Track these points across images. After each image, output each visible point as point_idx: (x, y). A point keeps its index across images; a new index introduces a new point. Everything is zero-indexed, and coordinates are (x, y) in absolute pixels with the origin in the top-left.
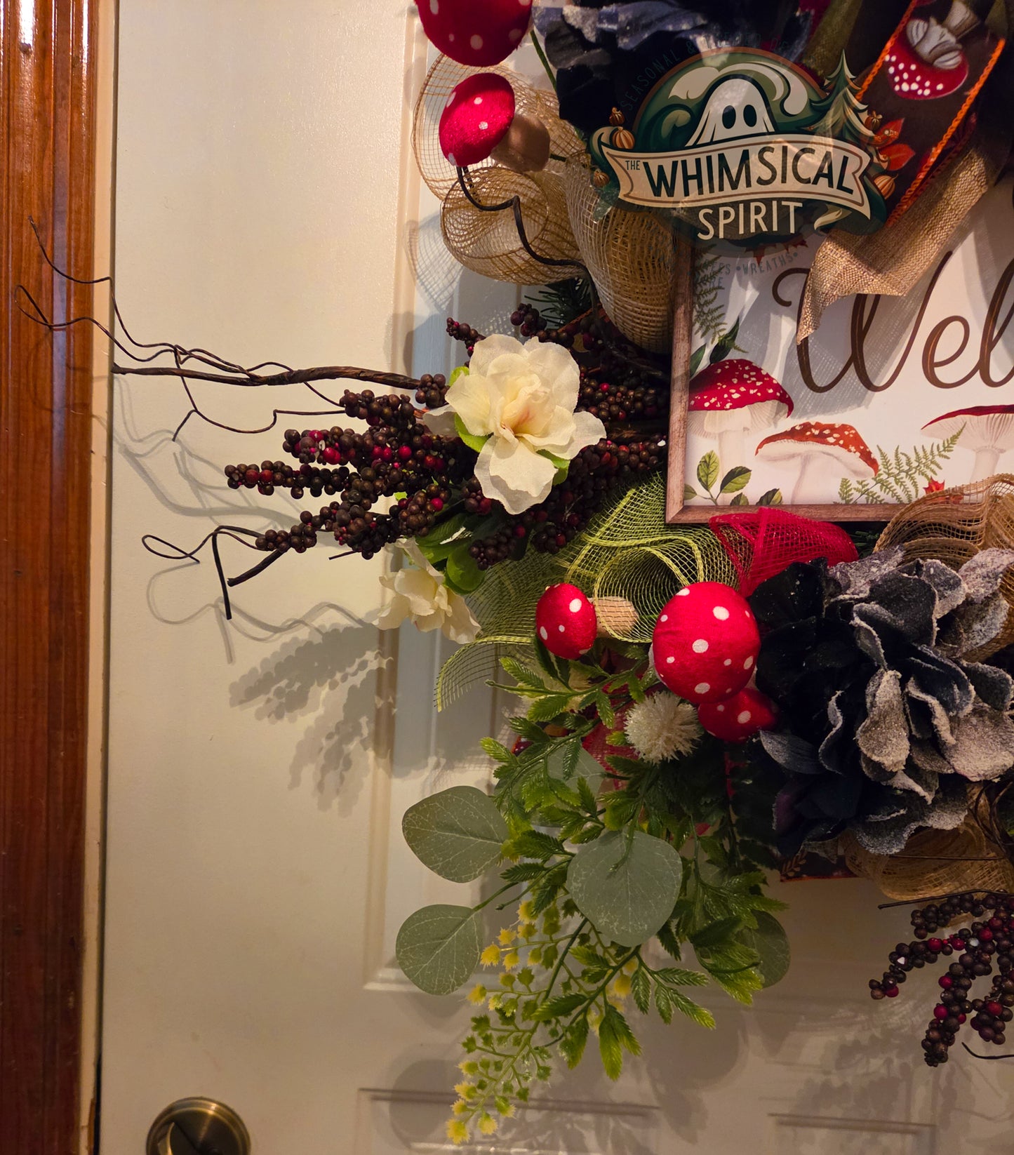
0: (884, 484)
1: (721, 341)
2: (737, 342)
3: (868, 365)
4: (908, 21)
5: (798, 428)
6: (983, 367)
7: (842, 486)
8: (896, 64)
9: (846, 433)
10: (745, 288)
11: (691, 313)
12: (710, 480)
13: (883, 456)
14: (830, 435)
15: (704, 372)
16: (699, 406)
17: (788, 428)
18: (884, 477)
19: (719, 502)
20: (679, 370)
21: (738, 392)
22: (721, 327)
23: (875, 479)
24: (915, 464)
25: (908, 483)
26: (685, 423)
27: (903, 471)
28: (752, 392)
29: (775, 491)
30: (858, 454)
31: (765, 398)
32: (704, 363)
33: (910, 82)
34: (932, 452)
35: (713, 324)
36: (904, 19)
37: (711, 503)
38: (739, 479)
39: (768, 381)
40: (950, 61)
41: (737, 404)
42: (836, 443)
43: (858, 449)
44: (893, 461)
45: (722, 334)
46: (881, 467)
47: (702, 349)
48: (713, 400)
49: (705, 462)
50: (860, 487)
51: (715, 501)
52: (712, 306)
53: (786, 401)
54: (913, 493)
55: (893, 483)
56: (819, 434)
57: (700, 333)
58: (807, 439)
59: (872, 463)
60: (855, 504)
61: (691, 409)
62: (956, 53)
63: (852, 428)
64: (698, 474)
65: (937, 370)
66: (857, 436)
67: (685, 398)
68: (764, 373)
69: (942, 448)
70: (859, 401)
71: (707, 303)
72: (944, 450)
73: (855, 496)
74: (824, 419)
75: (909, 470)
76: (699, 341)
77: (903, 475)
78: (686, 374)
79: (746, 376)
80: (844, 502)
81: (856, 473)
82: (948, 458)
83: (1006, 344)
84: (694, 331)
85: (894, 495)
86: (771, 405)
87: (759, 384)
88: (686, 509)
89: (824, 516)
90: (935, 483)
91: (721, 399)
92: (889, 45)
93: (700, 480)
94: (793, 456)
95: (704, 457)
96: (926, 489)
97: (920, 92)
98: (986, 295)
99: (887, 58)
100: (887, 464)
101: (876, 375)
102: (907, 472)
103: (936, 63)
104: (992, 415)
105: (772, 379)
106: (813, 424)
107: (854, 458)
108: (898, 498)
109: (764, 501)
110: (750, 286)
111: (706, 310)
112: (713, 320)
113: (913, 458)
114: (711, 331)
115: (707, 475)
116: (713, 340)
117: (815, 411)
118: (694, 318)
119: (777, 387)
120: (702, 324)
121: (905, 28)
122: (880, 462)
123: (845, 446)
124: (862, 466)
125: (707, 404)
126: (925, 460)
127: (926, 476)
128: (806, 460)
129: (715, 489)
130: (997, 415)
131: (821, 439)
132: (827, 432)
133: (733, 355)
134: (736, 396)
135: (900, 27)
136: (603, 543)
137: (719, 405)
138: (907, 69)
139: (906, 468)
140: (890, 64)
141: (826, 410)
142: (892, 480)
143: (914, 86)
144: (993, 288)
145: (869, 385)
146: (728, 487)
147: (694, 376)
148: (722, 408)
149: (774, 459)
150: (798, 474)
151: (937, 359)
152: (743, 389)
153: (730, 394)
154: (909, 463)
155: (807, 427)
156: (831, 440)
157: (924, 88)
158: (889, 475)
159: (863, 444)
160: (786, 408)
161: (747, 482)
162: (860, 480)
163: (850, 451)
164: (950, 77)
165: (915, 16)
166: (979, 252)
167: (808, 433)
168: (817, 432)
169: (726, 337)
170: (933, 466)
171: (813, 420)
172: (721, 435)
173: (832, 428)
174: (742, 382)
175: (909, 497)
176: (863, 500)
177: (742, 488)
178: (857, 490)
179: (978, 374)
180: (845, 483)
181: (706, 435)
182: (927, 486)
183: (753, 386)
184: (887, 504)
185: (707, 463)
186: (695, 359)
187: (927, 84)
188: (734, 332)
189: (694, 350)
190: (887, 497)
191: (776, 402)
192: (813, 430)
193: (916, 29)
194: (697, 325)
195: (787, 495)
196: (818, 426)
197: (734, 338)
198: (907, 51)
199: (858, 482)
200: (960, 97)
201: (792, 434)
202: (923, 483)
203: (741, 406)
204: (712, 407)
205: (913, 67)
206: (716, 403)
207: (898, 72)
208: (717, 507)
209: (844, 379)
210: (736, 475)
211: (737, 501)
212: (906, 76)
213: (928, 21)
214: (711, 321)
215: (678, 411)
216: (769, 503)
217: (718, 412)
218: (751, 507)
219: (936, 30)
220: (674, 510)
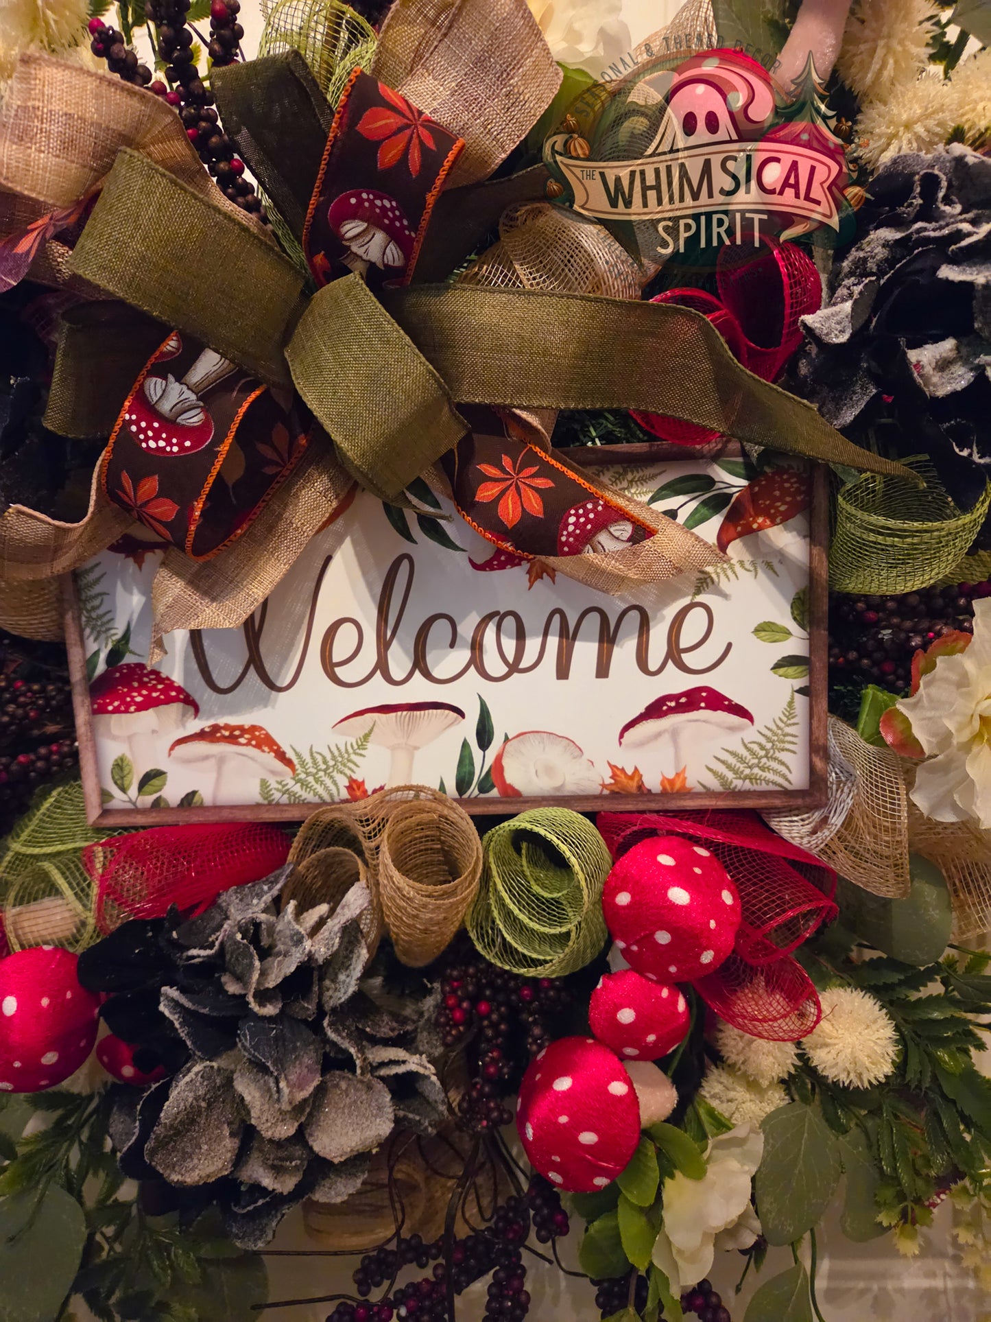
0: (304, 785)
1: (114, 646)
2: (132, 646)
3: (268, 666)
4: (144, 379)
5: (207, 730)
6: (382, 666)
7: (261, 786)
8: (137, 423)
9: (257, 733)
10: (131, 593)
11: (79, 618)
12: (126, 783)
13: (298, 755)
14: (241, 736)
15: (102, 677)
16: (102, 710)
17: (197, 730)
18: (303, 776)
19: (139, 805)
20: (76, 674)
21: (140, 695)
22: (113, 632)
23: (293, 779)
24: (331, 763)
25: (328, 782)
26: (92, 726)
27: (320, 770)
28: (155, 695)
29: (194, 793)
30: (272, 754)
31: (169, 701)
32: (101, 667)
33: (156, 439)
34: (346, 750)
35: (104, 629)
36: (141, 378)
37: (130, 806)
38: (155, 782)
39: (169, 684)
40: (194, 418)
41: (141, 707)
42: (248, 744)
43: (272, 750)
44: (308, 760)
45: (114, 638)
46: (298, 767)
47: (97, 654)
48: (116, 704)
49: (118, 765)
50: (280, 787)
51: (134, 804)
52: (100, 611)
53: (191, 703)
54: (334, 791)
55: (313, 783)
56: (232, 736)
57: (92, 638)
58: (218, 740)
59: (288, 762)
60: (278, 804)
61: (95, 712)
62: (198, 410)
63: (261, 729)
64: (113, 778)
65: (338, 670)
66: (268, 736)
67: (87, 701)
68: (163, 675)
69: (356, 747)
70: (265, 702)
71: (94, 608)
72: (359, 748)
73: (277, 796)
74: (233, 720)
75: (328, 768)
76: (92, 646)
77: (321, 774)
78: (84, 678)
79: (146, 679)
80: (266, 802)
81: (274, 773)
82: (364, 756)
83: (401, 643)
84: (86, 636)
85: (316, 794)
86: (175, 709)
87: (160, 687)
88: (106, 813)
89: (249, 817)
90: (355, 781)
91: (123, 702)
92: (127, 404)
93: (116, 783)
94: (207, 758)
95: (116, 760)
96: (347, 787)
97: (168, 449)
98: (373, 596)
99: (127, 417)
100: (303, 764)
101: (278, 675)
102: (325, 771)
103: (179, 420)
104: (399, 713)
105: (172, 682)
106: (222, 725)
107: (269, 758)
108: (320, 797)
109: (185, 803)
110: (135, 591)
111: (94, 615)
112: (103, 625)
113: (329, 757)
114: (103, 636)
115: (122, 778)
116: (107, 644)
117: (223, 711)
118: (83, 623)
119: (180, 690)
120: (93, 629)
121: (142, 386)
122: (295, 761)
123: (258, 746)
124: (279, 765)
125: (110, 708)
126: (341, 760)
127: (345, 774)
128: (221, 761)
129: (133, 791)
130: (405, 713)
131: (232, 739)
132: (237, 733)
133: (129, 659)
134: (139, 699)
135: (137, 385)
136: (24, 850)
137: (123, 708)
138: (150, 427)
139: (323, 767)
140: (131, 422)
141: (233, 711)
142: (311, 779)
143: (162, 444)
144: (378, 590)
145: (272, 686)
146: (147, 788)
147: (93, 680)
148: (127, 711)
149: (187, 761)
150: (214, 775)
151: (336, 659)
152: (144, 692)
153: (132, 698)
154: (325, 762)
155: (216, 728)
156: (242, 740)
157: (172, 445)
158: (308, 774)
159: (276, 744)
160: (192, 710)
161: (165, 784)
162: (279, 780)
163: (263, 751)
164: (197, 433)
165: (152, 373)
166: (358, 555)
167: (219, 735)
168: (227, 733)
169: (119, 641)
170: (350, 765)
171: (221, 721)
172: (130, 739)
173: (241, 728)
174: (143, 685)
175: (331, 796)
176: (285, 799)
177: (160, 790)
178: (278, 790)
179: (378, 672)
180: (264, 783)
181: (115, 738)
182: (347, 784)
183: (154, 689)
184: (309, 803)
185: (120, 767)
186: (91, 663)
187: (174, 441)
188: (126, 636)
189: (89, 655)
190: (308, 796)
191: (180, 705)
192: (223, 732)
193: (154, 387)
194: (88, 631)
195: (207, 795)
196: (227, 727)
197: (127, 642)
198: (147, 409)
199: (277, 782)
200: (211, 453)
201: (201, 736)
202: (343, 782)
203: (146, 709)
204: (116, 711)
205: (156, 425)
206: (119, 706)
207: (140, 430)
208: (136, 811)
209: (245, 680)
210: (152, 778)
211: (157, 803)
212: (150, 433)
213: (165, 378)
214: (102, 626)
215: (82, 715)
216: (190, 804)
217: (123, 715)
218: (173, 809)
219: (175, 388)
220: (93, 814)
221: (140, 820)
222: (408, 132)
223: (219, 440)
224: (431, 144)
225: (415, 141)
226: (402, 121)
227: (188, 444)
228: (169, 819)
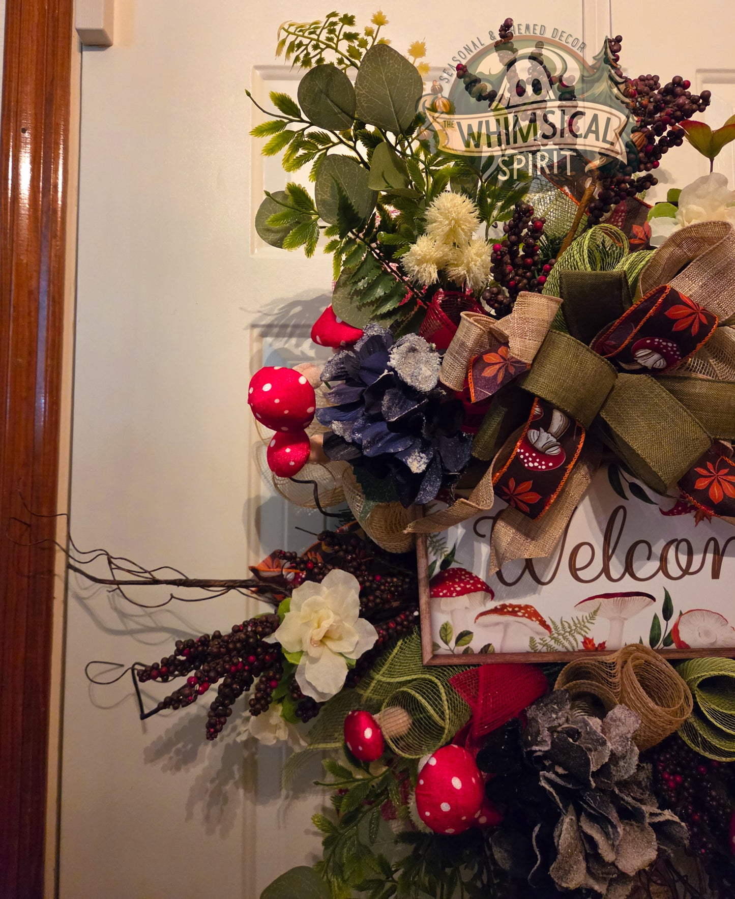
0: (556, 640)
1: (446, 558)
2: (456, 558)
3: (536, 570)
4: (528, 430)
5: (499, 607)
6: (606, 570)
7: (530, 641)
8: (524, 454)
9: (529, 610)
10: (457, 528)
11: (426, 542)
12: (448, 639)
13: (553, 622)
14: (519, 611)
15: (437, 576)
16: (436, 595)
17: (493, 607)
18: (556, 635)
19: (455, 652)
20: (422, 574)
21: (459, 586)
22: (445, 549)
23: (550, 637)
24: (574, 628)
25: (571, 639)
26: (429, 605)
27: (567, 632)
28: (468, 586)
29: (489, 645)
30: (538, 622)
31: (476, 590)
32: (437, 570)
33: (533, 462)
34: (583, 620)
35: (440, 548)
36: (525, 429)
37: (450, 653)
38: (466, 638)
39: (477, 580)
40: (555, 451)
41: (459, 594)
42: (523, 616)
43: (537, 619)
44: (560, 626)
45: (446, 553)
46: (553, 630)
47: (435, 562)
48: (445, 591)
49: (444, 628)
50: (542, 642)
51: (453, 651)
52: (438, 538)
53: (489, 591)
54: (575, 645)
55: (562, 640)
56: (513, 611)
57: (432, 553)
58: (505, 614)
59: (547, 627)
60: (540, 652)
61: (431, 597)
62: (557, 447)
63: (532, 607)
64: (441, 635)
65: (579, 573)
66: (535, 611)
67: (428, 590)
68: (474, 575)
69: (589, 618)
70: (534, 591)
71: (435, 536)
72: (590, 619)
73: (539, 647)
74: (515, 602)
75: (571, 631)
76: (432, 558)
77: (567, 634)
78: (426, 576)
79: (463, 577)
80: (533, 651)
81: (538, 633)
82: (594, 624)
83: (617, 557)
84: (429, 552)
85: (563, 646)
86: (479, 595)
87: (471, 582)
88: (435, 656)
89: (522, 660)
90: (588, 639)
91: (449, 590)
92: (519, 444)
93: (442, 639)
94: (497, 624)
95: (443, 625)
96: (583, 643)
97: (540, 467)
98: (601, 530)
99: (519, 450)
100: (556, 628)
101: (542, 575)
102: (569, 632)
103: (546, 452)
104: (616, 598)
105: (479, 579)
106: (508, 604)
107: (536, 624)
108: (566, 648)
109: (484, 651)
110: (460, 527)
111: (435, 540)
113: (572, 624)
114: (439, 552)
115: (446, 636)
116: (441, 557)
117: (509, 596)
118: (428, 545)
119: (483, 584)
120: (433, 548)
121: (526, 434)
122: (552, 626)
123: (529, 617)
124: (542, 629)
125: (441, 594)
126: (580, 626)
127: (582, 635)
128: (506, 626)
129: (452, 644)
130: (619, 598)
131: (514, 613)
132: (517, 609)
133: (454, 565)
134: (458, 589)
135: (524, 433)
136: (384, 679)
137: (448, 594)
138: (530, 456)
139: (569, 630)
140: (520, 453)
141: (515, 596)
142: (561, 637)
143: (536, 464)
144: (605, 526)
145: (539, 582)
146: (461, 642)
147: (431, 578)
148: (451, 596)
149: (486, 626)
150: (502, 635)
151: (578, 566)
152: (462, 585)
153: (455, 588)
154: (570, 627)
155: (504, 606)
156: (520, 614)
157: (542, 465)
158: (559, 634)
159: (540, 616)
160: (490, 595)
161: (471, 640)
163: (532, 620)
164: (556, 459)
165: (531, 427)
166: (593, 506)
167: (505, 610)
168: (510, 610)
169: (448, 555)
170: (585, 629)
171: (507, 602)
172: (452, 612)
173: (519, 607)
174: (461, 581)
175: (573, 647)
176: (544, 649)
177: (468, 643)
178: (540, 643)
179: (603, 574)
180: (532, 640)
181: (443, 612)
182: (583, 641)
183: (468, 583)
184: (560, 652)
185: (445, 629)
186: (431, 568)
187: (543, 463)
188: (453, 553)
189: (430, 563)
190: (559, 648)
191: (483, 592)
192: (508, 608)
193: (533, 435)
194: (430, 549)
195: (497, 646)
196: (511, 606)
197: (453, 556)
198: (529, 446)
199: (540, 639)
200: (562, 469)
201: (495, 611)
202: (580, 639)
203: (462, 594)
204: (445, 596)
205: (534, 455)
206: (447, 593)
207: (525, 457)
208: (454, 655)
209: (523, 578)
210: (464, 636)
211: (466, 651)
212: (530, 459)
213: (539, 430)
214: (439, 547)
215: (424, 598)
216: (486, 652)
217: (449, 598)
218: (476, 654)
219: (545, 435)
220: (427, 657)
221: (455, 661)
222: (694, 316)
223: (568, 462)
224: (705, 321)
225: (697, 320)
226: (689, 311)
227: (551, 464)
228: (474, 661)
